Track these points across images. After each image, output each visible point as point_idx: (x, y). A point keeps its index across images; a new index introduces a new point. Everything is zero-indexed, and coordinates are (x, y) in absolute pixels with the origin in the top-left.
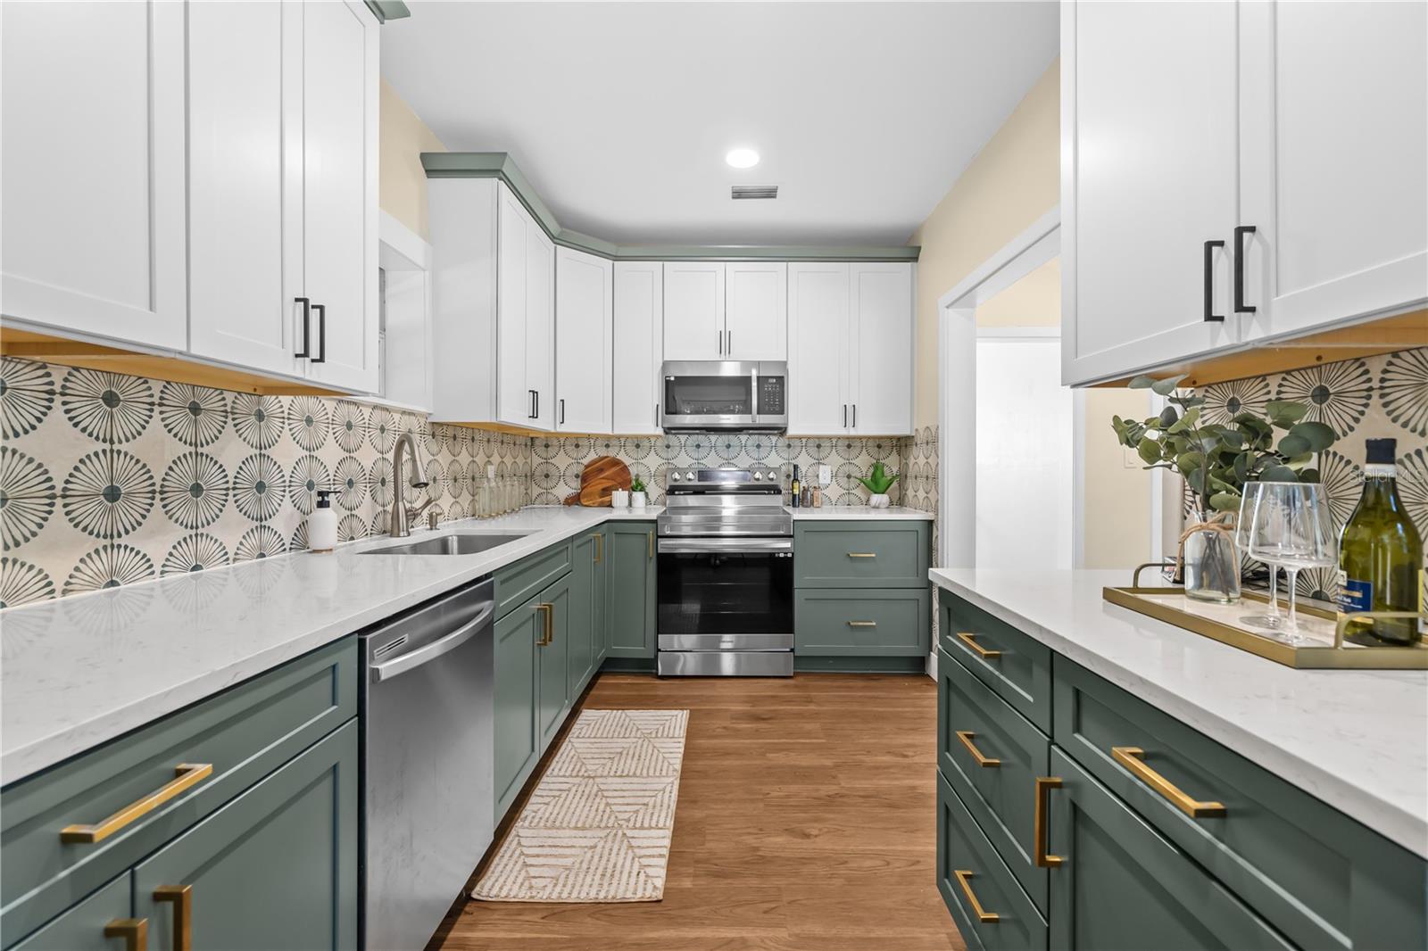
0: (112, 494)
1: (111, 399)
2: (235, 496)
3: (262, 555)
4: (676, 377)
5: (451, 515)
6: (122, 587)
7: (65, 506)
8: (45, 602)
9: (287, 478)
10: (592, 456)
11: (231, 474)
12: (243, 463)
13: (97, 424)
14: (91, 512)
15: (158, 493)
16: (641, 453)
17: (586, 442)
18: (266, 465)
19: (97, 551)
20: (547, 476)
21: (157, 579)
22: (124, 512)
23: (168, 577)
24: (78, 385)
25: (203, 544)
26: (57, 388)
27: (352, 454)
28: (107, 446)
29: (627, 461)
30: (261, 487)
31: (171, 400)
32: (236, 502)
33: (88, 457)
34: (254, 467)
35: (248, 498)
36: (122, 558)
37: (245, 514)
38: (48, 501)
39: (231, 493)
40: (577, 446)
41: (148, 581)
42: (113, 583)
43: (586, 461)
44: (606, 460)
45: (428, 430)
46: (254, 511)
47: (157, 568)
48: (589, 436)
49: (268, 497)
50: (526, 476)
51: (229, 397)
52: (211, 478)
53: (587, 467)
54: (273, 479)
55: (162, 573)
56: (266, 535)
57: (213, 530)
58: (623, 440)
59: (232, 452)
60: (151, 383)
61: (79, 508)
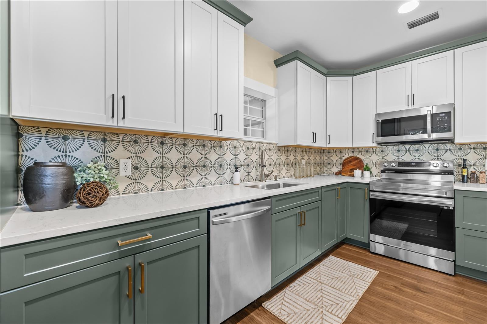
0: (185, 167)
1: (185, 145)
2: (214, 168)
3: (221, 184)
4: (382, 120)
5: (286, 176)
6: (187, 189)
7: (175, 169)
8: (171, 190)
9: (228, 164)
10: (347, 156)
11: (213, 162)
12: (216, 159)
13: (181, 150)
14: (181, 170)
15: (195, 167)
16: (368, 155)
17: (344, 151)
18: (223, 160)
19: (182, 180)
20: (329, 164)
21: (195, 188)
22: (188, 171)
23: (197, 188)
24: (178, 142)
25: (206, 180)
26: (174, 143)
27: (249, 157)
28: (184, 156)
29: (362, 158)
30: (221, 166)
31: (198, 144)
32: (214, 169)
33: (180, 158)
34: (219, 160)
35: (217, 169)
36: (187, 182)
37: (217, 173)
38: (172, 168)
39: (213, 167)
40: (341, 152)
41: (193, 188)
42: (185, 188)
43: (344, 158)
44: (353, 157)
45: (277, 148)
46: (219, 172)
47: (195, 185)
48: (345, 148)
49: (223, 169)
50: (321, 164)
51: (213, 142)
52: (208, 163)
53: (344, 160)
54: (224, 164)
55: (196, 186)
56: (222, 179)
57: (208, 177)
58: (360, 149)
59: (213, 156)
60: (194, 140)
61: (178, 170)
